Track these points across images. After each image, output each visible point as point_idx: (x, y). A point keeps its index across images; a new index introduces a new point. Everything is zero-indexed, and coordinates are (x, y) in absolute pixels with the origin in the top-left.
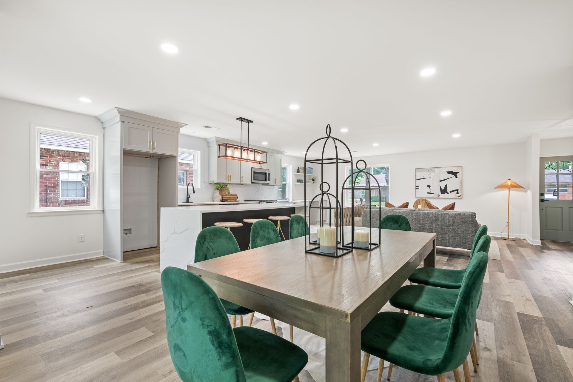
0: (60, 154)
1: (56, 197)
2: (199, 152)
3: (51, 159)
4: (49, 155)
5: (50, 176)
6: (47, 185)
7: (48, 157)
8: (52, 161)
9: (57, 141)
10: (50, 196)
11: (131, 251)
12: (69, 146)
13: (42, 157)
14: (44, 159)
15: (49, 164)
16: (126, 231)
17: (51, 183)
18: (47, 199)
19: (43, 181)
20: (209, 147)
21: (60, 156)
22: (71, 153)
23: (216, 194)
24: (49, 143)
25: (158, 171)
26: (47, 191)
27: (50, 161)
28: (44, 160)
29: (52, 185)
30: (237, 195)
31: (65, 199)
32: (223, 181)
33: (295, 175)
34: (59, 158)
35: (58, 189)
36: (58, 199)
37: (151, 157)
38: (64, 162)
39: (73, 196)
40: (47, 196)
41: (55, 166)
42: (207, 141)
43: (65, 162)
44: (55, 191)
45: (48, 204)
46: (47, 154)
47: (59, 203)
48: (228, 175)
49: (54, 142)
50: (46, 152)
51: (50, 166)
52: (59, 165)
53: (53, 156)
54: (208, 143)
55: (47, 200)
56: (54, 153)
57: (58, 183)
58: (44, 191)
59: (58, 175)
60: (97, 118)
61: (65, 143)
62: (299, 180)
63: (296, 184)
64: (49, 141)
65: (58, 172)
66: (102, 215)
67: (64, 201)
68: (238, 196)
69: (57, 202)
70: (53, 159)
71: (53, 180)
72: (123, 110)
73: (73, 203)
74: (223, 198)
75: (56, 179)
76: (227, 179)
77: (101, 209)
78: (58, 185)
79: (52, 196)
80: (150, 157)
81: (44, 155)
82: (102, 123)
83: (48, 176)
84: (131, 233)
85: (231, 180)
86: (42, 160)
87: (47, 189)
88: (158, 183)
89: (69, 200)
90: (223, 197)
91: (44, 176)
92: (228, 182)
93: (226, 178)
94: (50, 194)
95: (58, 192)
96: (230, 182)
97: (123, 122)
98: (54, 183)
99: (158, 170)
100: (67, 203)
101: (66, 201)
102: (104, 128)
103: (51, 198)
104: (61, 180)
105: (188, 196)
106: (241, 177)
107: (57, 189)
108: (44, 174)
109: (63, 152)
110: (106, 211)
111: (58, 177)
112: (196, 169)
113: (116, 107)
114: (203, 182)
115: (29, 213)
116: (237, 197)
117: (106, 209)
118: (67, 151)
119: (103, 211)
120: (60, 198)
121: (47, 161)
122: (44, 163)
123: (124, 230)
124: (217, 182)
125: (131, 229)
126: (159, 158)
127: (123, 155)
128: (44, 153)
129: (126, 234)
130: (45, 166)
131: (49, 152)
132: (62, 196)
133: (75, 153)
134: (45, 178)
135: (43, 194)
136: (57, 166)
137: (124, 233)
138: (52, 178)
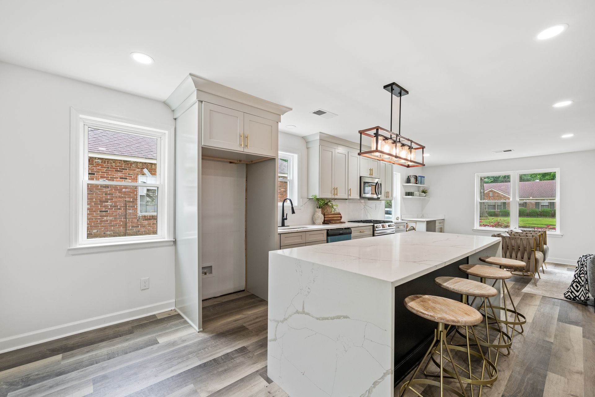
0: (139, 166)
1: (135, 213)
2: (296, 156)
3: (130, 172)
4: (128, 167)
5: (129, 190)
6: (127, 200)
7: (127, 169)
8: (131, 174)
9: (136, 152)
10: (129, 211)
11: (211, 298)
12: (147, 157)
13: (122, 170)
14: (123, 172)
15: (128, 178)
16: (205, 270)
17: (130, 198)
18: (126, 214)
19: (123, 196)
20: (308, 148)
21: (139, 168)
22: (149, 165)
23: (317, 213)
24: (127, 155)
25: (247, 183)
26: (126, 207)
27: (129, 174)
28: (123, 174)
29: (131, 199)
30: (340, 214)
31: (143, 215)
32: (328, 195)
33: (403, 185)
34: (138, 171)
35: (137, 204)
36: (137, 215)
37: (238, 162)
38: (142, 175)
39: (151, 211)
40: (126, 212)
41: (134, 179)
42: (305, 140)
43: (144, 175)
44: (133, 206)
45: (127, 220)
46: (126, 167)
47: (138, 219)
48: (333, 187)
49: (132, 153)
50: (125, 165)
51: (129, 179)
52: (138, 178)
53: (132, 169)
54: (307, 143)
55: (126, 216)
56: (133, 165)
57: (137, 197)
58: (123, 206)
59: (137, 189)
60: (165, 104)
61: (143, 155)
62: (408, 193)
63: (404, 198)
64: (128, 153)
65: (137, 186)
66: (173, 247)
67: (142, 216)
68: (342, 215)
69: (136, 218)
70: (131, 172)
71: (132, 195)
72: (201, 80)
73: (151, 219)
74: (326, 219)
75: (135, 193)
76: (333, 193)
77: (172, 239)
78: (136, 200)
79: (131, 211)
80: (236, 161)
81: (123, 168)
82: (173, 111)
83: (127, 190)
84: (211, 273)
85: (338, 194)
86: (122, 173)
87: (126, 204)
88: (246, 199)
89: (147, 216)
90: (324, 218)
91: (124, 190)
92: (333, 197)
93: (331, 191)
94: (130, 210)
95: (137, 207)
96: (336, 197)
97: (202, 101)
98: (133, 198)
99: (246, 180)
100: (145, 219)
101: (145, 216)
102: (175, 119)
103: (130, 213)
104: (139, 194)
105: (284, 217)
106: (349, 189)
107: (135, 204)
108: (123, 188)
109: (141, 164)
110: (179, 243)
111: (136, 191)
112: (292, 179)
113: (191, 74)
114: (300, 197)
115: (69, 250)
116: (341, 217)
117: (179, 239)
118: (145, 163)
119: (175, 242)
120: (139, 213)
121: (126, 174)
122: (123, 176)
123: (203, 268)
124: (320, 197)
125: (211, 267)
126: (248, 163)
127: (202, 158)
128: (123, 166)
129: (205, 274)
130: (124, 180)
131: (128, 164)
132: (141, 212)
133: (153, 165)
134: (125, 192)
135: (123, 210)
136: (135, 180)
137: (203, 273)
138: (131, 193)
